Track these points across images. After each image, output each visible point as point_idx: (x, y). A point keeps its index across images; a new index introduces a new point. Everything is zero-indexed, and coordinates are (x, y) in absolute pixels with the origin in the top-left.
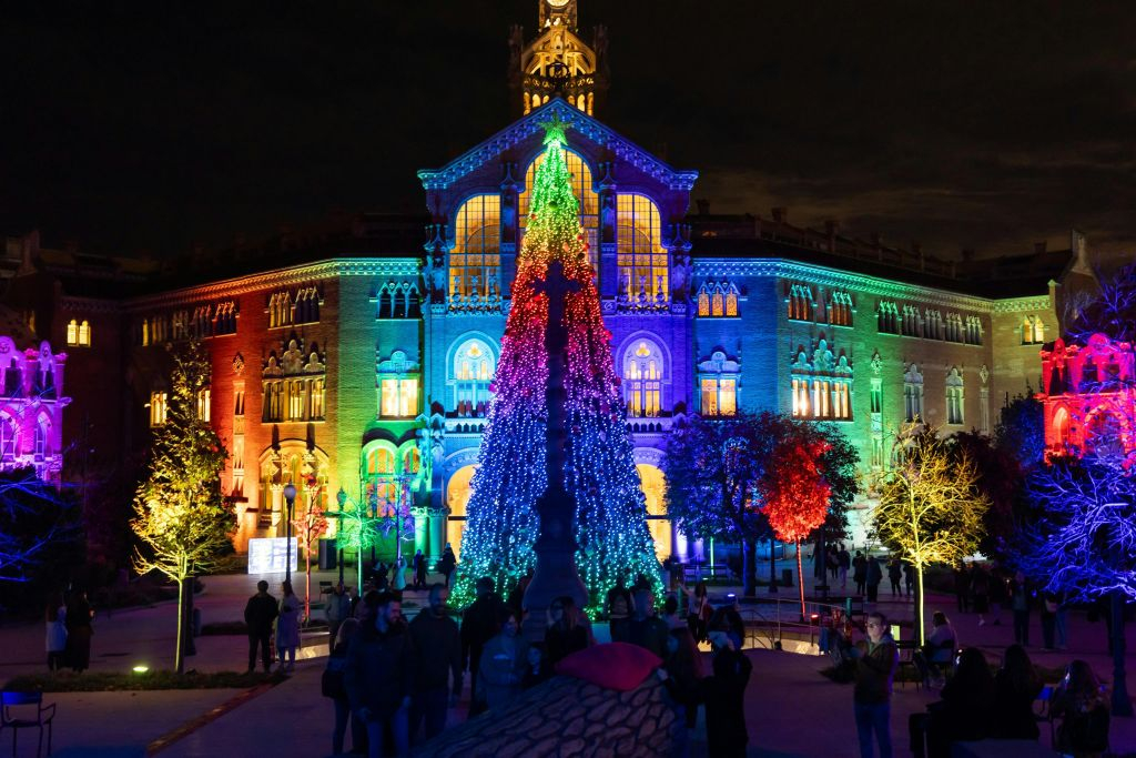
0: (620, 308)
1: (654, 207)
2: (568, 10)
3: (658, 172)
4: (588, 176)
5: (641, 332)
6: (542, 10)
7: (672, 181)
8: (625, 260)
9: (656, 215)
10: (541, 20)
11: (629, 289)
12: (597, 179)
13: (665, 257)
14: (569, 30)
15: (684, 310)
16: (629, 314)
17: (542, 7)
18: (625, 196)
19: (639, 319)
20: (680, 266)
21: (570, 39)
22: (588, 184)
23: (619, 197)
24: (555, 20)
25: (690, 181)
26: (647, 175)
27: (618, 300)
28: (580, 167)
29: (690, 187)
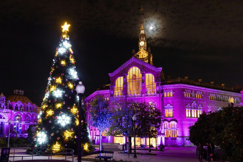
0: (146, 96)
1: (153, 76)
2: (144, 46)
3: (153, 68)
4: (140, 71)
5: (151, 100)
7: (156, 70)
8: (147, 86)
9: (153, 77)
10: (139, 49)
11: (148, 92)
12: (141, 71)
13: (155, 85)
14: (144, 50)
15: (159, 95)
16: (148, 97)
17: (139, 46)
18: (147, 74)
19: (150, 98)
20: (158, 86)
22: (140, 73)
23: (146, 74)
24: (141, 48)
25: (160, 70)
26: (151, 69)
27: (146, 94)
28: (138, 70)
29: (160, 71)
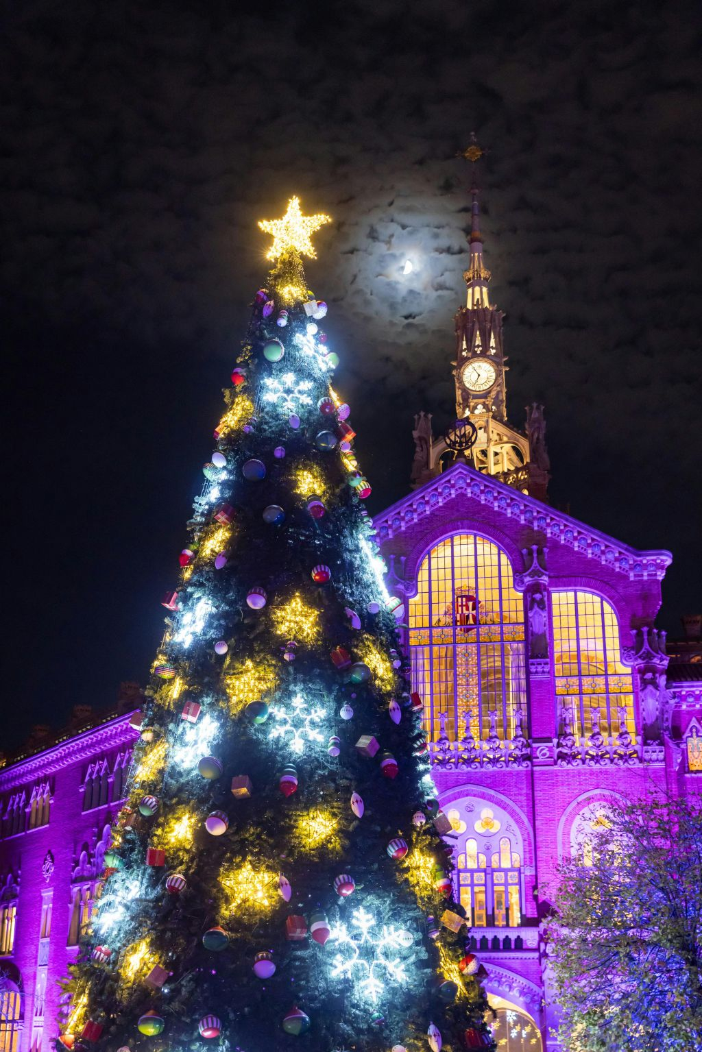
0: (562, 756)
1: (608, 608)
2: (493, 394)
3: (610, 556)
4: (507, 570)
5: (597, 791)
6: (459, 398)
7: (632, 568)
8: (567, 686)
9: (612, 619)
10: (459, 410)
11: (575, 729)
12: (519, 569)
13: (629, 680)
14: (494, 417)
15: (661, 756)
16: (576, 766)
17: (459, 393)
18: (563, 595)
19: (592, 773)
20: (650, 688)
21: (496, 428)
22: (508, 581)
23: (555, 596)
24: (475, 408)
25: (661, 567)
26: (595, 563)
27: (559, 745)
28: (495, 558)
29: (661, 575)
